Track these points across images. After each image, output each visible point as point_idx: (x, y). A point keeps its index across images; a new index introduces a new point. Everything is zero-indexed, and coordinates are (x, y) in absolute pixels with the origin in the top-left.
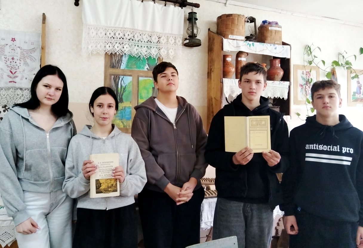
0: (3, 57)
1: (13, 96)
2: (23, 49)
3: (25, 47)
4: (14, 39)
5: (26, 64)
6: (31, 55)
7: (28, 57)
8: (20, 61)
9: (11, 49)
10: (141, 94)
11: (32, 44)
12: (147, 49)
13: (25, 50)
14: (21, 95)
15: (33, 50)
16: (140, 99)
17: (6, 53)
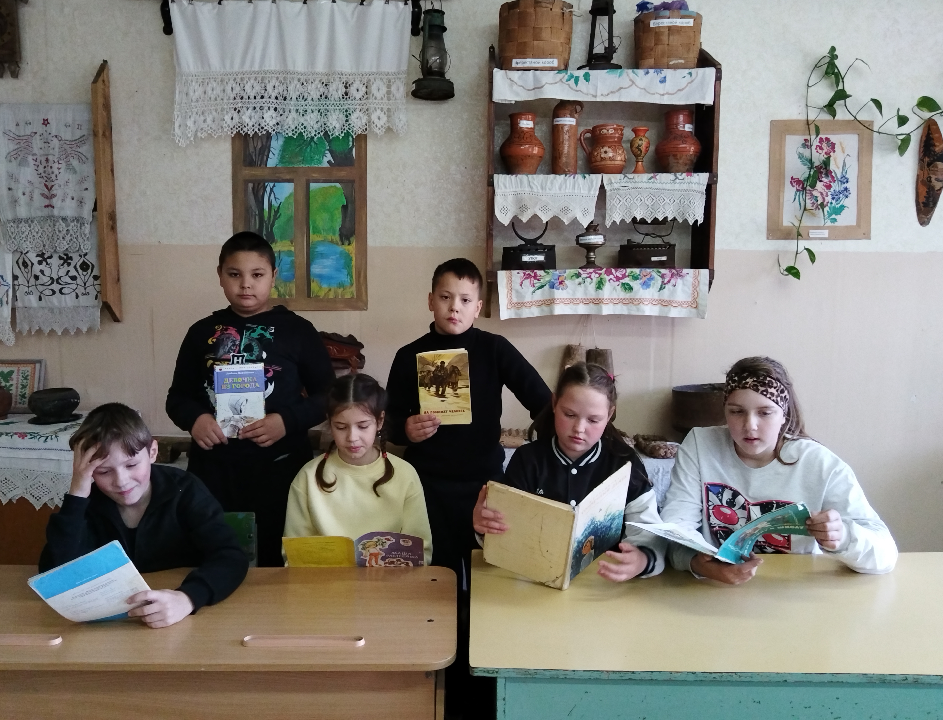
0: (30, 158)
1: (52, 233)
2: (63, 139)
3: (67, 135)
4: (47, 120)
5: (71, 169)
6: (79, 150)
7: (73, 155)
8: (59, 163)
9: (43, 141)
10: (314, 222)
11: (79, 126)
12: (319, 117)
13: (67, 140)
14: (65, 232)
15: (81, 141)
16: (314, 233)
17: (36, 150)
